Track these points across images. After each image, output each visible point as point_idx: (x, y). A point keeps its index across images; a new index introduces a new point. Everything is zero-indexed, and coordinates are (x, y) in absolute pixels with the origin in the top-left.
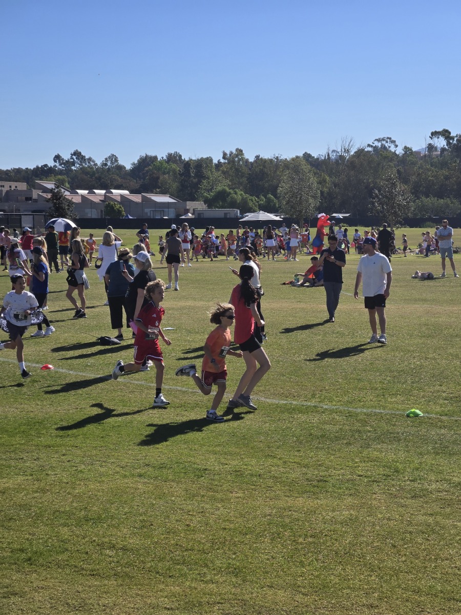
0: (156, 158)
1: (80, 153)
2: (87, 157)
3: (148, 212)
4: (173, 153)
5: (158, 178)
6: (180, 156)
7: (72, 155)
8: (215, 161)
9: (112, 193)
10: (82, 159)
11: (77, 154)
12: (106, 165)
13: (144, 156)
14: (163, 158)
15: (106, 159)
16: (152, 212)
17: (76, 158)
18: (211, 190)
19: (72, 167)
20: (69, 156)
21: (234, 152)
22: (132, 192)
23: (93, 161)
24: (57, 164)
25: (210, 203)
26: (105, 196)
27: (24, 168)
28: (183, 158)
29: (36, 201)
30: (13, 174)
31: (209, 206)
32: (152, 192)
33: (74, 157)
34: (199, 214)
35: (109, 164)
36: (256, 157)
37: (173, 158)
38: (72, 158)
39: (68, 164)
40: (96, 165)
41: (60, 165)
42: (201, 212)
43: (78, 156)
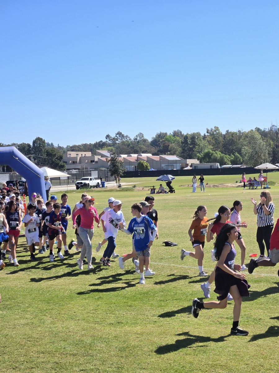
0: (166, 134)
1: (121, 133)
2: (125, 135)
3: (164, 166)
4: (176, 130)
5: (169, 146)
6: (181, 132)
7: (116, 134)
8: (202, 134)
9: (141, 156)
10: (122, 136)
11: (119, 134)
12: (136, 139)
13: (159, 133)
14: (170, 133)
15: (137, 136)
16: (166, 166)
17: (119, 136)
18: (201, 152)
19: (117, 142)
20: (115, 135)
21: (214, 129)
22: (153, 155)
23: (129, 138)
24: (108, 140)
25: (201, 160)
26: (137, 157)
27: (88, 143)
28: (182, 133)
29: (97, 162)
30: (82, 147)
31: (201, 162)
32: (165, 154)
33: (118, 136)
34: (195, 167)
35: (138, 139)
36: (226, 131)
37: (176, 134)
38: (117, 136)
39: (114, 140)
40: (130, 139)
41: (110, 140)
42: (196, 165)
43: (120, 135)
